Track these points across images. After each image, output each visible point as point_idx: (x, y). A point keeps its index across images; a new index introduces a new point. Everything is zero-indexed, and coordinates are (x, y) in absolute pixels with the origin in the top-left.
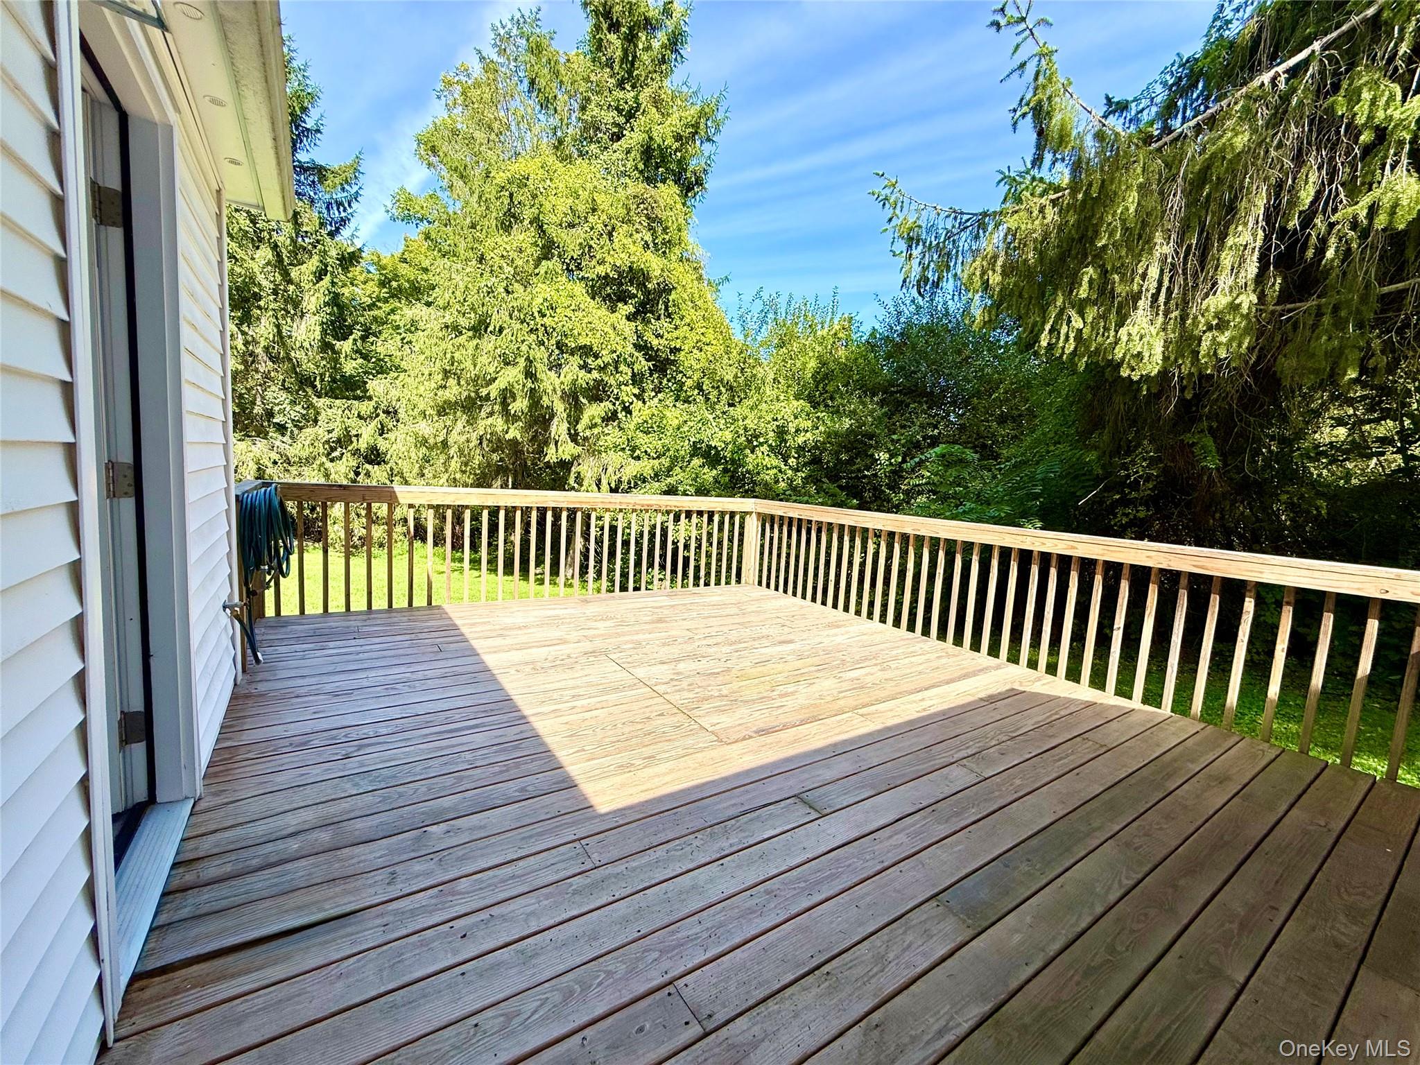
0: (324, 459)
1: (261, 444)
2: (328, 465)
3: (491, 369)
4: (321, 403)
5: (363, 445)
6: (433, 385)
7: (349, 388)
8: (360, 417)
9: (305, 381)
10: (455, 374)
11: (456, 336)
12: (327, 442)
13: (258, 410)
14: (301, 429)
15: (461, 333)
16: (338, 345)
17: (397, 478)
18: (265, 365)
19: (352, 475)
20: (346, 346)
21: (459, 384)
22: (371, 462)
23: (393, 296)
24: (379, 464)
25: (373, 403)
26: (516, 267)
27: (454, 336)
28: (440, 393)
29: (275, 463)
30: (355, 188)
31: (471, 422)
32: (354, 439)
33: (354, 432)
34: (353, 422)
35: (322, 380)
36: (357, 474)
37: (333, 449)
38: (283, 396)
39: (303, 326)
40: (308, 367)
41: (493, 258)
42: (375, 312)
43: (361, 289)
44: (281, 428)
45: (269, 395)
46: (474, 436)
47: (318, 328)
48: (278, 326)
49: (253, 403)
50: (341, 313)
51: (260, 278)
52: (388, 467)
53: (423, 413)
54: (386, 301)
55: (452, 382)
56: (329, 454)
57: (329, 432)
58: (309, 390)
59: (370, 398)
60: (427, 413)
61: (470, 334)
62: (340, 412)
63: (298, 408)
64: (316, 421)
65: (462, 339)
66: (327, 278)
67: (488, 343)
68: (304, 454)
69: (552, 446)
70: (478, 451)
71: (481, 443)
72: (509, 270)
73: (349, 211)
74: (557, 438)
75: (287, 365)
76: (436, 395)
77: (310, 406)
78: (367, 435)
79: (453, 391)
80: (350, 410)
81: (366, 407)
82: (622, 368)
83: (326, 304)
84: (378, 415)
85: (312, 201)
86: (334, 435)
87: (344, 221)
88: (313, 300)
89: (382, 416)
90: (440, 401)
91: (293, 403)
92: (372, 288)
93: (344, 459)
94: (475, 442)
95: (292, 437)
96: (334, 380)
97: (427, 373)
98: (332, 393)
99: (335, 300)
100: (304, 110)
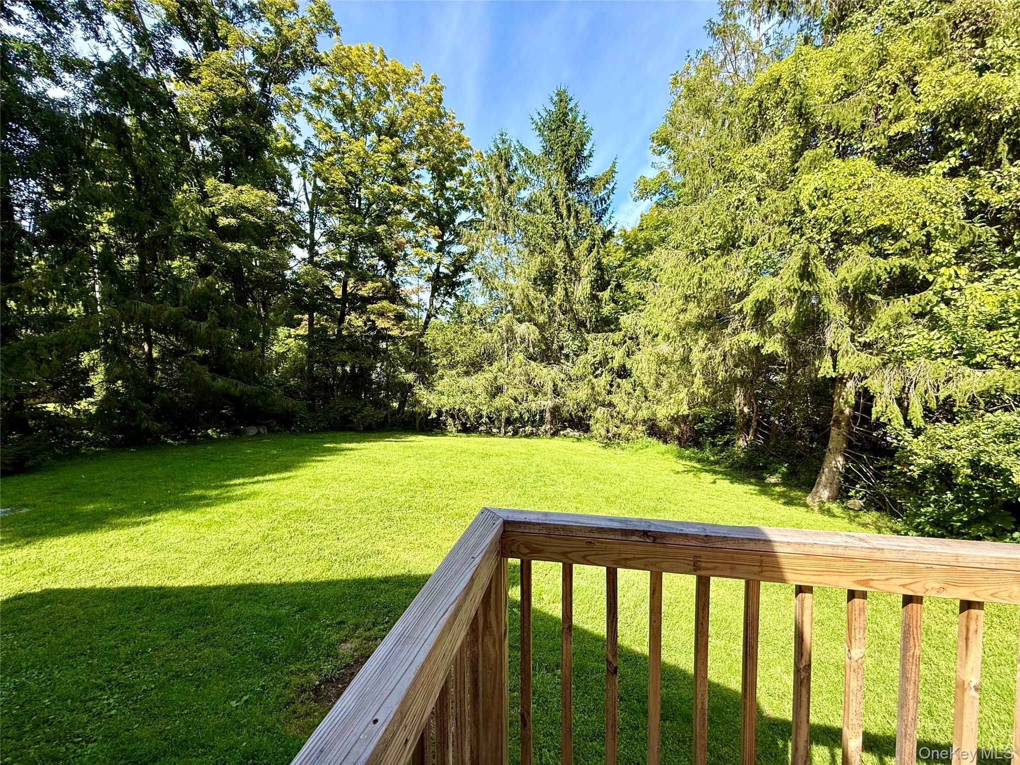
0: (591, 377)
1: (556, 368)
2: (594, 380)
3: (741, 284)
4: (589, 337)
5: (615, 364)
6: (675, 311)
7: (606, 324)
8: (614, 344)
9: (581, 324)
10: (695, 297)
11: (703, 259)
12: (593, 364)
13: (555, 346)
14: (578, 356)
15: (707, 255)
16: (600, 294)
17: (639, 388)
18: (559, 317)
19: (608, 387)
20: (605, 295)
21: (699, 305)
22: (620, 376)
23: (634, 255)
24: (626, 378)
25: (622, 333)
26: (769, 172)
27: (701, 259)
28: (681, 316)
29: (563, 380)
30: (612, 184)
31: (713, 341)
32: (610, 360)
33: (610, 356)
34: (609, 349)
35: (591, 321)
36: (611, 386)
37: (596, 369)
38: (569, 335)
39: (580, 287)
40: (583, 314)
41: (743, 169)
42: (622, 269)
43: (613, 256)
44: (567, 356)
45: (561, 335)
46: (717, 353)
47: (589, 285)
48: (566, 289)
49: (553, 343)
50: (603, 274)
51: (557, 261)
52: (632, 380)
53: (667, 336)
54: (629, 260)
55: (692, 305)
56: (594, 372)
57: (595, 357)
58: (583, 330)
59: (620, 330)
60: (671, 336)
61: (718, 253)
62: (601, 342)
63: (576, 342)
64: (586, 350)
65: (709, 260)
66: (595, 250)
67: (736, 258)
68: (579, 374)
69: (828, 358)
70: (721, 367)
71: (724, 359)
72: (760, 176)
73: (608, 202)
74: (835, 347)
75: (570, 315)
76: (678, 318)
77: (584, 340)
78: (618, 357)
79: (694, 312)
80: (607, 339)
81: (617, 336)
82: (939, 244)
83: (594, 268)
84: (625, 342)
85: (587, 203)
86: (598, 358)
87: (605, 211)
88: (586, 269)
89: (629, 342)
90: (682, 323)
91: (574, 339)
92: (621, 255)
93: (603, 375)
94: (719, 359)
95: (573, 362)
96: (597, 321)
97: (669, 301)
98: (596, 330)
99: (599, 266)
100: (583, 145)
